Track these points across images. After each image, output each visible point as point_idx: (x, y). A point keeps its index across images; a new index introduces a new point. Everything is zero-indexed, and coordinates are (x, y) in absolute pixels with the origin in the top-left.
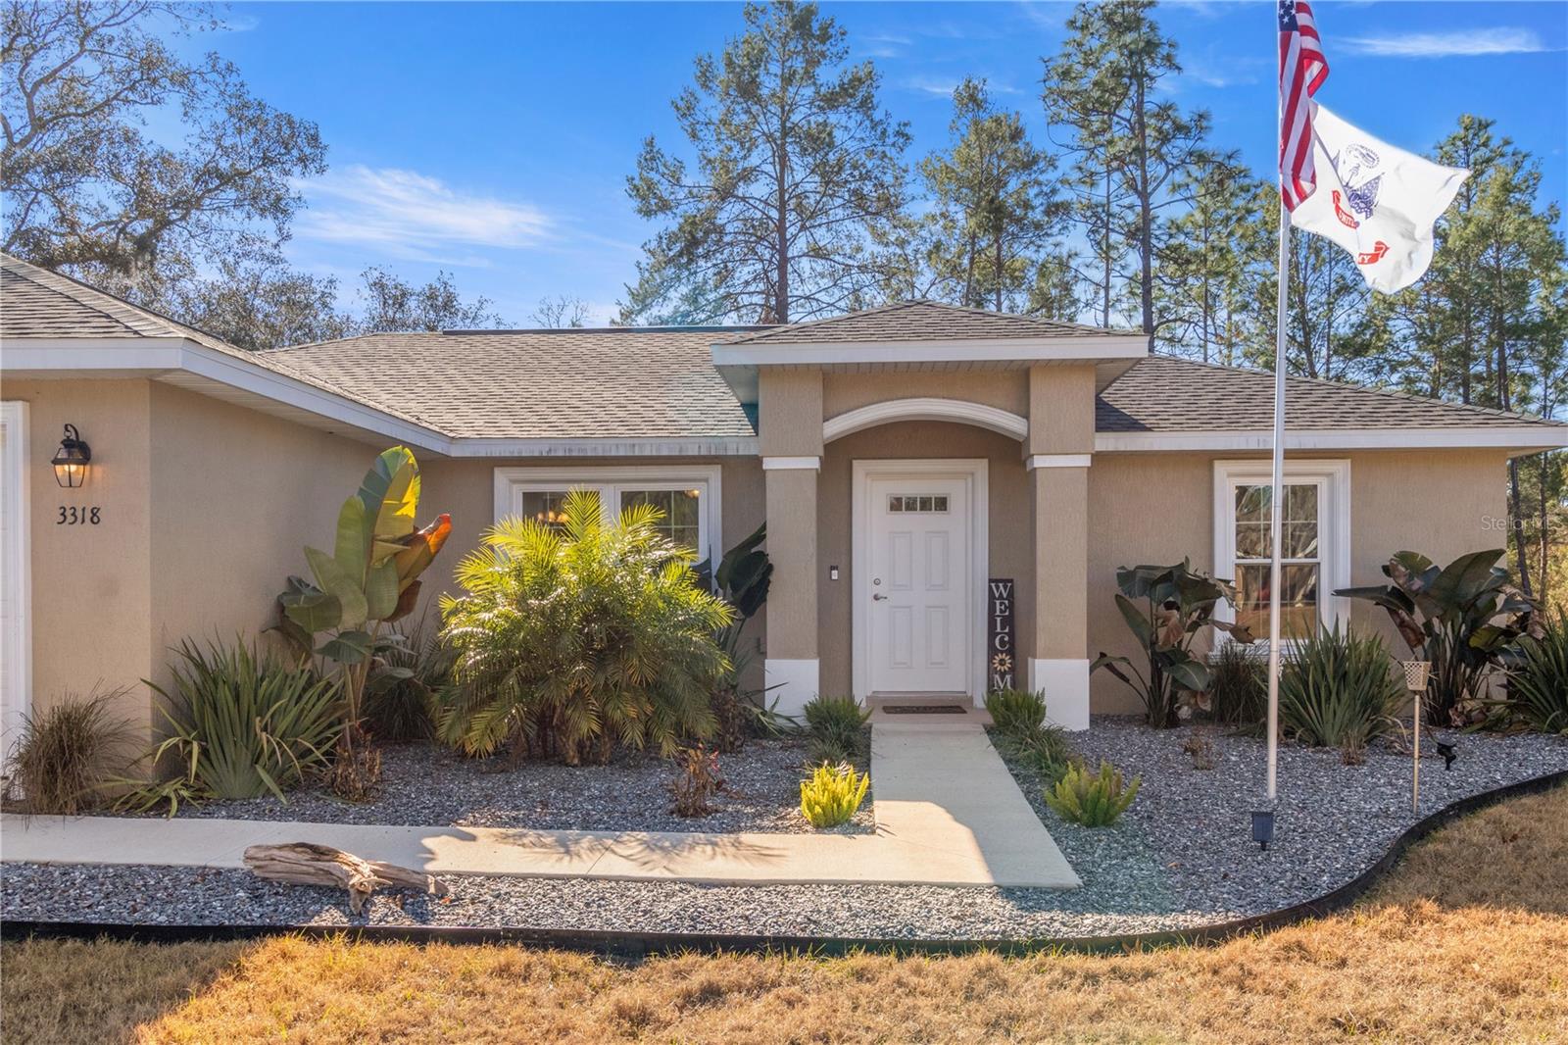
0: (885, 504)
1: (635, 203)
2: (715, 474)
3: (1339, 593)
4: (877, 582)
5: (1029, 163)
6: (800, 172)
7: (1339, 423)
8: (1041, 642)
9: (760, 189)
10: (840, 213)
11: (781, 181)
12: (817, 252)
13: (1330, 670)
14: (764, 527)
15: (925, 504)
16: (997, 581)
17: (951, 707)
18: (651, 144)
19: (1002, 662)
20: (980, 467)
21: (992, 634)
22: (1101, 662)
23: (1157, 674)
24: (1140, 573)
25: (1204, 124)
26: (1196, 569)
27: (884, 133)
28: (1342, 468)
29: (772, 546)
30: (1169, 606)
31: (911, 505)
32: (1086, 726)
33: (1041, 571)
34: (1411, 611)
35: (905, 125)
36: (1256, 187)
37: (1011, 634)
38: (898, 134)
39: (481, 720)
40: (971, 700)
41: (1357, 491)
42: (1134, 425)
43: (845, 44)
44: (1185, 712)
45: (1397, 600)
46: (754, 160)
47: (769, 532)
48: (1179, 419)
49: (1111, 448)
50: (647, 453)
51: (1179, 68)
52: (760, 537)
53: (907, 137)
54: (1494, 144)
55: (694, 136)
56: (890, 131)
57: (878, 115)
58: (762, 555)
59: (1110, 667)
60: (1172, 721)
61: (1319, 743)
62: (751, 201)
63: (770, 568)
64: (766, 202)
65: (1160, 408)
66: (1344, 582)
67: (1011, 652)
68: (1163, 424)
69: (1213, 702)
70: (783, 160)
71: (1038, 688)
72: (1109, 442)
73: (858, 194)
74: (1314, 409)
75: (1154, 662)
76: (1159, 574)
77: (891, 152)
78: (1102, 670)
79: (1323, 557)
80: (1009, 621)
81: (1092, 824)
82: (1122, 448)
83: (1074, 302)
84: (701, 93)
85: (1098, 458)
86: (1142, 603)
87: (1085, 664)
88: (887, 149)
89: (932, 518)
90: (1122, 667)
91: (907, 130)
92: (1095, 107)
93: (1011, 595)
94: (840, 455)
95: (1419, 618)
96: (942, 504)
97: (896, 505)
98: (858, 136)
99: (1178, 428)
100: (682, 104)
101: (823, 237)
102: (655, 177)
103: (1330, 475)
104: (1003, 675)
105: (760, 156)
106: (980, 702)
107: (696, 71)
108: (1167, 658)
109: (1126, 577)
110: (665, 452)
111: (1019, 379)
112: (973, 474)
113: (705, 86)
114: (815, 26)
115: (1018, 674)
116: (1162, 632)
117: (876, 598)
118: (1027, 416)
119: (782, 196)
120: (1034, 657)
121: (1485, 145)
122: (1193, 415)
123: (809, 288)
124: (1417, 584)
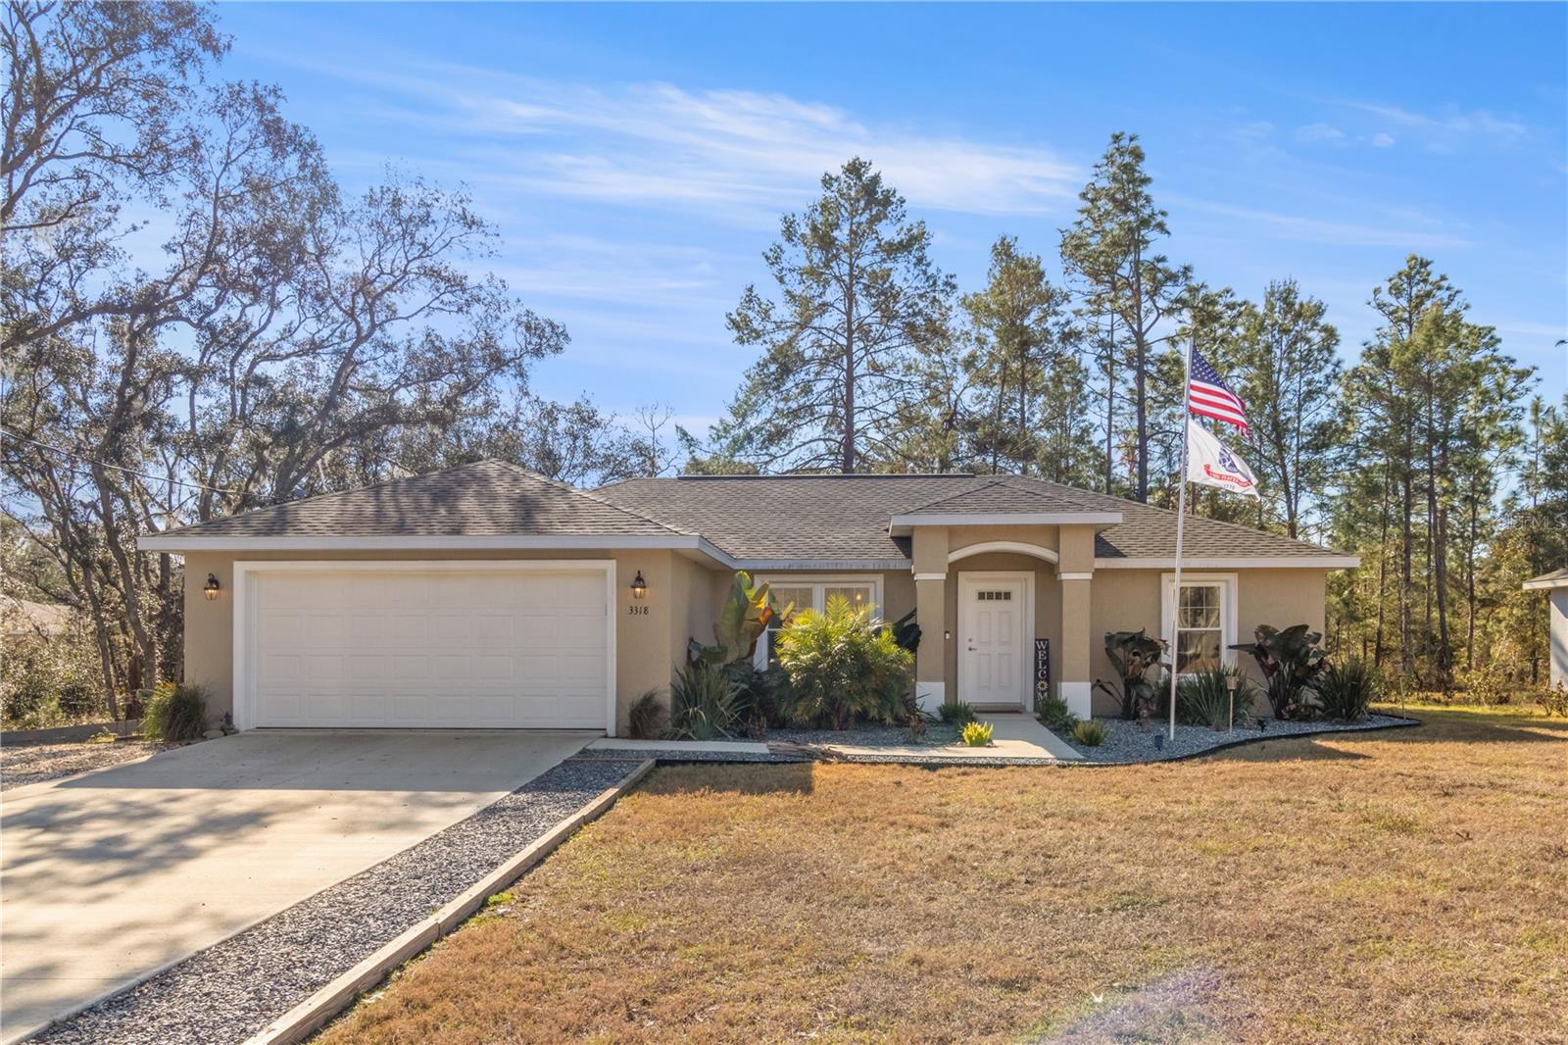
0: (976, 596)
1: (735, 333)
2: (880, 579)
3: (1231, 647)
4: (970, 640)
5: (1048, 297)
6: (864, 308)
7: (1230, 553)
8: (1065, 673)
9: (832, 319)
10: (896, 342)
11: (849, 313)
12: (877, 369)
13: (1214, 687)
14: (915, 610)
15: (998, 596)
16: (1039, 640)
17: (1014, 710)
18: (750, 290)
19: (1042, 686)
20: (1031, 576)
21: (1037, 670)
22: (1098, 685)
23: (1128, 692)
24: (1118, 637)
25: (1189, 274)
26: (1149, 635)
27: (935, 283)
28: (1233, 578)
29: (921, 619)
30: (1135, 654)
31: (990, 596)
32: (1089, 718)
33: (1066, 635)
34: (1267, 658)
35: (951, 277)
36: (1241, 305)
37: (1048, 670)
38: (947, 284)
39: (801, 706)
40: (1024, 707)
41: (1241, 590)
42: (1117, 554)
43: (903, 209)
44: (1144, 712)
45: (1260, 652)
46: (829, 297)
47: (919, 610)
48: (1143, 550)
49: (1104, 567)
50: (844, 567)
51: (1169, 233)
52: (913, 614)
53: (954, 287)
54: (1432, 278)
55: (781, 280)
56: (940, 283)
57: (931, 271)
58: (915, 626)
59: (1102, 687)
60: (1136, 716)
61: (1208, 724)
62: (824, 331)
63: (920, 633)
64: (835, 331)
65: (1132, 542)
66: (1234, 642)
67: (1047, 680)
68: (1133, 552)
69: (1158, 705)
70: (850, 297)
71: (1063, 698)
72: (1102, 563)
73: (912, 326)
74: (1218, 544)
75: (1126, 685)
76: (1127, 637)
77: (941, 297)
78: (1097, 688)
79: (1223, 627)
80: (1046, 663)
81: (1090, 745)
82: (1110, 566)
83: (1084, 398)
84: (786, 246)
85: (1098, 573)
86: (1120, 652)
87: (1089, 684)
88: (936, 294)
89: (1002, 604)
90: (1109, 687)
91: (953, 281)
92: (1101, 270)
93: (1047, 648)
94: (955, 568)
95: (1271, 661)
96: (1008, 596)
97: (981, 596)
98: (914, 285)
99: (1140, 554)
100: (770, 254)
101: (882, 358)
102: (751, 314)
103: (1227, 581)
104: (1043, 693)
105: (834, 293)
106: (1030, 707)
107: (782, 227)
108: (1133, 682)
109: (1109, 638)
110: (854, 568)
111: (1054, 533)
112: (1026, 580)
113: (789, 239)
114: (879, 196)
115: (1052, 690)
116: (1131, 668)
117: (970, 649)
118: (1058, 552)
119: (849, 327)
120: (1061, 681)
121: (1425, 281)
122: (1150, 547)
123: (870, 400)
124: (1269, 642)
